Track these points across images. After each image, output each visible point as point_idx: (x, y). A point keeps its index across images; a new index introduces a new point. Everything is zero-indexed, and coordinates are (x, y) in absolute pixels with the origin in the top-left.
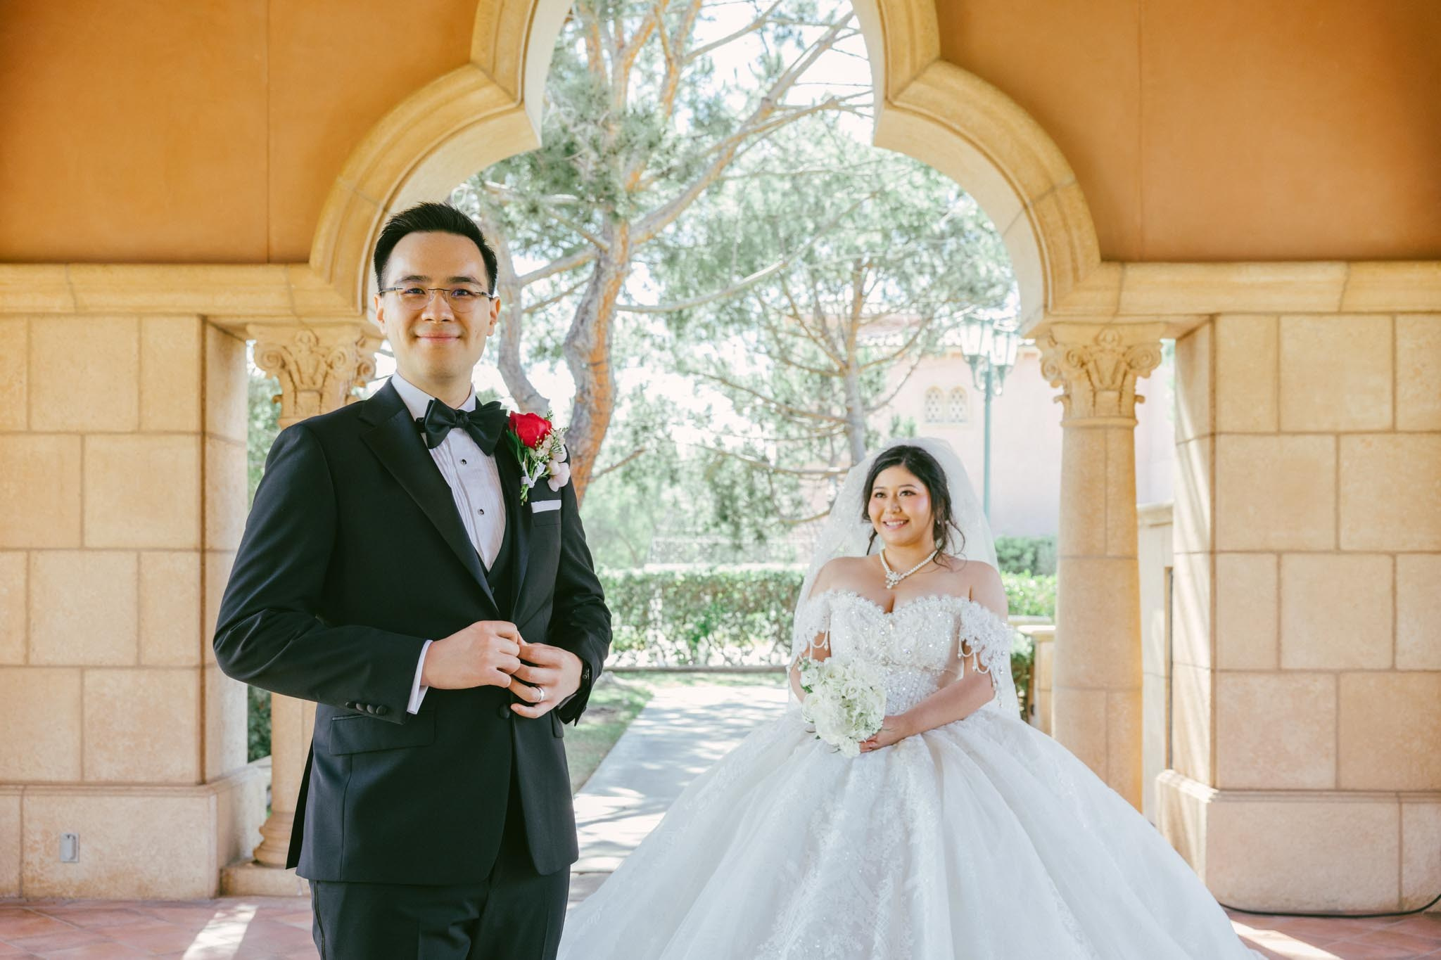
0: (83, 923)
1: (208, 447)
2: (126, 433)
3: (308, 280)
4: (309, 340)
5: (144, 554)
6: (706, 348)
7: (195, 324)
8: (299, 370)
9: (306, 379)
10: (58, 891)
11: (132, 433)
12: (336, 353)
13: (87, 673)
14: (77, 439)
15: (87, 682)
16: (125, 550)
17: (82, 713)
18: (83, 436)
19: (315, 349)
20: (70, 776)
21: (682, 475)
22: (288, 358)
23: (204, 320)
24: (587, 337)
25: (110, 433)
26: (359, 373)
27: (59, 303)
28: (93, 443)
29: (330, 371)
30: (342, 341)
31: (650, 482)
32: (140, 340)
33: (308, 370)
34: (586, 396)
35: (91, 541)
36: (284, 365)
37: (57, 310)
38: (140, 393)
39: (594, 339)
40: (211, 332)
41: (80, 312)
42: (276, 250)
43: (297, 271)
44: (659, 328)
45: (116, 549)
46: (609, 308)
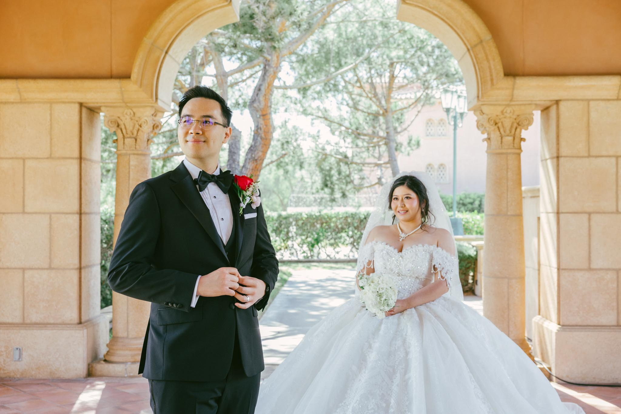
0: (25, 390)
1: (83, 165)
2: (44, 158)
3: (130, 86)
4: (131, 114)
5: (53, 215)
6: (317, 103)
7: (77, 106)
8: (125, 128)
9: (129, 132)
10: (12, 374)
11: (47, 158)
12: (143, 120)
13: (26, 272)
14: (21, 162)
15: (26, 276)
16: (44, 213)
17: (24, 291)
18: (24, 160)
19: (133, 118)
20: (18, 320)
21: (306, 166)
22: (121, 123)
23: (81, 105)
24: (259, 102)
25: (37, 158)
26: (153, 129)
27: (13, 97)
28: (29, 163)
29: (140, 128)
30: (145, 114)
31: (290, 168)
32: (51, 114)
33: (130, 128)
34: (259, 130)
35: (28, 209)
36: (118, 126)
37: (12, 100)
38: (51, 139)
39: (263, 103)
40: (84, 110)
41: (23, 101)
42: (115, 72)
43: (125, 82)
44: (294, 93)
45: (40, 213)
46: (270, 87)
